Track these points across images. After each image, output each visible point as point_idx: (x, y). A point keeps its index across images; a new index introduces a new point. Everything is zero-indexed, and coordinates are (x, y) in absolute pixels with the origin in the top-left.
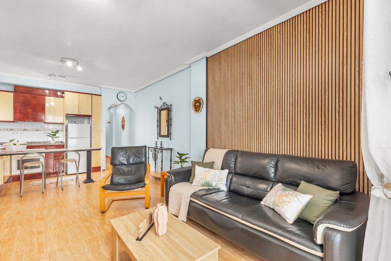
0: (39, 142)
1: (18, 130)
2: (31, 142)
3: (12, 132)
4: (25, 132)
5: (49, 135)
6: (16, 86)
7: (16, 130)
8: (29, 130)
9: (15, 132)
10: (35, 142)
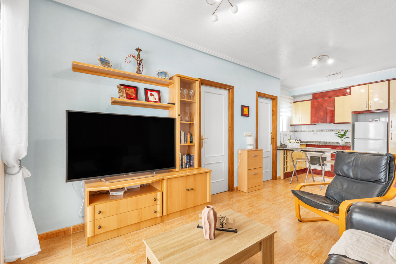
0: (333, 142)
1: (317, 131)
2: (326, 142)
3: (313, 132)
4: (322, 133)
5: (338, 135)
6: (314, 95)
7: (316, 131)
8: (325, 130)
9: (315, 132)
10: (330, 142)
